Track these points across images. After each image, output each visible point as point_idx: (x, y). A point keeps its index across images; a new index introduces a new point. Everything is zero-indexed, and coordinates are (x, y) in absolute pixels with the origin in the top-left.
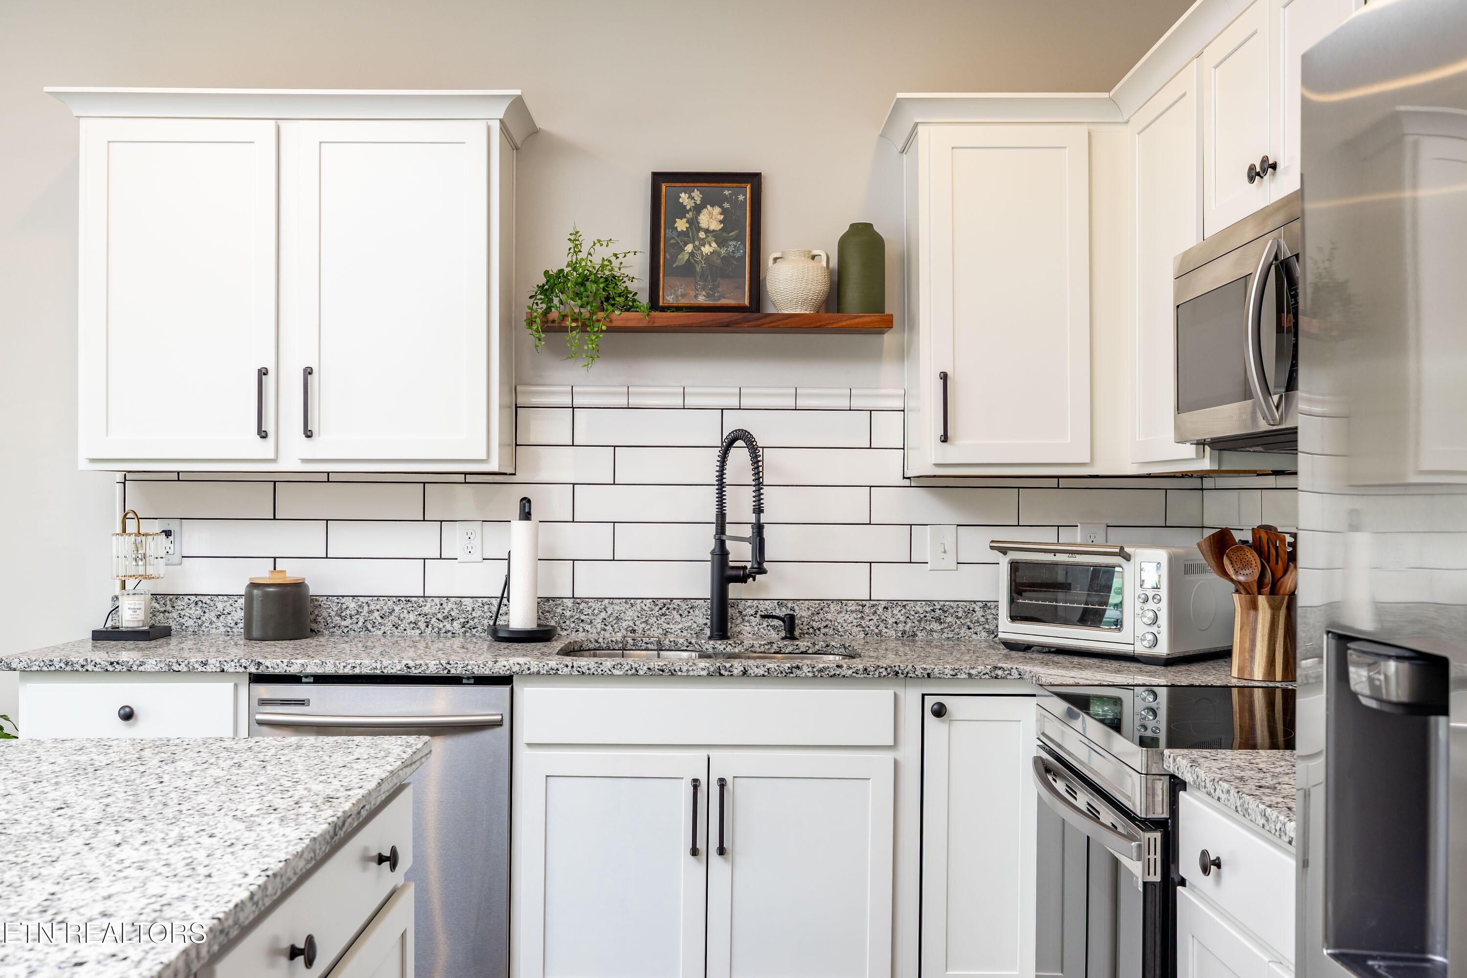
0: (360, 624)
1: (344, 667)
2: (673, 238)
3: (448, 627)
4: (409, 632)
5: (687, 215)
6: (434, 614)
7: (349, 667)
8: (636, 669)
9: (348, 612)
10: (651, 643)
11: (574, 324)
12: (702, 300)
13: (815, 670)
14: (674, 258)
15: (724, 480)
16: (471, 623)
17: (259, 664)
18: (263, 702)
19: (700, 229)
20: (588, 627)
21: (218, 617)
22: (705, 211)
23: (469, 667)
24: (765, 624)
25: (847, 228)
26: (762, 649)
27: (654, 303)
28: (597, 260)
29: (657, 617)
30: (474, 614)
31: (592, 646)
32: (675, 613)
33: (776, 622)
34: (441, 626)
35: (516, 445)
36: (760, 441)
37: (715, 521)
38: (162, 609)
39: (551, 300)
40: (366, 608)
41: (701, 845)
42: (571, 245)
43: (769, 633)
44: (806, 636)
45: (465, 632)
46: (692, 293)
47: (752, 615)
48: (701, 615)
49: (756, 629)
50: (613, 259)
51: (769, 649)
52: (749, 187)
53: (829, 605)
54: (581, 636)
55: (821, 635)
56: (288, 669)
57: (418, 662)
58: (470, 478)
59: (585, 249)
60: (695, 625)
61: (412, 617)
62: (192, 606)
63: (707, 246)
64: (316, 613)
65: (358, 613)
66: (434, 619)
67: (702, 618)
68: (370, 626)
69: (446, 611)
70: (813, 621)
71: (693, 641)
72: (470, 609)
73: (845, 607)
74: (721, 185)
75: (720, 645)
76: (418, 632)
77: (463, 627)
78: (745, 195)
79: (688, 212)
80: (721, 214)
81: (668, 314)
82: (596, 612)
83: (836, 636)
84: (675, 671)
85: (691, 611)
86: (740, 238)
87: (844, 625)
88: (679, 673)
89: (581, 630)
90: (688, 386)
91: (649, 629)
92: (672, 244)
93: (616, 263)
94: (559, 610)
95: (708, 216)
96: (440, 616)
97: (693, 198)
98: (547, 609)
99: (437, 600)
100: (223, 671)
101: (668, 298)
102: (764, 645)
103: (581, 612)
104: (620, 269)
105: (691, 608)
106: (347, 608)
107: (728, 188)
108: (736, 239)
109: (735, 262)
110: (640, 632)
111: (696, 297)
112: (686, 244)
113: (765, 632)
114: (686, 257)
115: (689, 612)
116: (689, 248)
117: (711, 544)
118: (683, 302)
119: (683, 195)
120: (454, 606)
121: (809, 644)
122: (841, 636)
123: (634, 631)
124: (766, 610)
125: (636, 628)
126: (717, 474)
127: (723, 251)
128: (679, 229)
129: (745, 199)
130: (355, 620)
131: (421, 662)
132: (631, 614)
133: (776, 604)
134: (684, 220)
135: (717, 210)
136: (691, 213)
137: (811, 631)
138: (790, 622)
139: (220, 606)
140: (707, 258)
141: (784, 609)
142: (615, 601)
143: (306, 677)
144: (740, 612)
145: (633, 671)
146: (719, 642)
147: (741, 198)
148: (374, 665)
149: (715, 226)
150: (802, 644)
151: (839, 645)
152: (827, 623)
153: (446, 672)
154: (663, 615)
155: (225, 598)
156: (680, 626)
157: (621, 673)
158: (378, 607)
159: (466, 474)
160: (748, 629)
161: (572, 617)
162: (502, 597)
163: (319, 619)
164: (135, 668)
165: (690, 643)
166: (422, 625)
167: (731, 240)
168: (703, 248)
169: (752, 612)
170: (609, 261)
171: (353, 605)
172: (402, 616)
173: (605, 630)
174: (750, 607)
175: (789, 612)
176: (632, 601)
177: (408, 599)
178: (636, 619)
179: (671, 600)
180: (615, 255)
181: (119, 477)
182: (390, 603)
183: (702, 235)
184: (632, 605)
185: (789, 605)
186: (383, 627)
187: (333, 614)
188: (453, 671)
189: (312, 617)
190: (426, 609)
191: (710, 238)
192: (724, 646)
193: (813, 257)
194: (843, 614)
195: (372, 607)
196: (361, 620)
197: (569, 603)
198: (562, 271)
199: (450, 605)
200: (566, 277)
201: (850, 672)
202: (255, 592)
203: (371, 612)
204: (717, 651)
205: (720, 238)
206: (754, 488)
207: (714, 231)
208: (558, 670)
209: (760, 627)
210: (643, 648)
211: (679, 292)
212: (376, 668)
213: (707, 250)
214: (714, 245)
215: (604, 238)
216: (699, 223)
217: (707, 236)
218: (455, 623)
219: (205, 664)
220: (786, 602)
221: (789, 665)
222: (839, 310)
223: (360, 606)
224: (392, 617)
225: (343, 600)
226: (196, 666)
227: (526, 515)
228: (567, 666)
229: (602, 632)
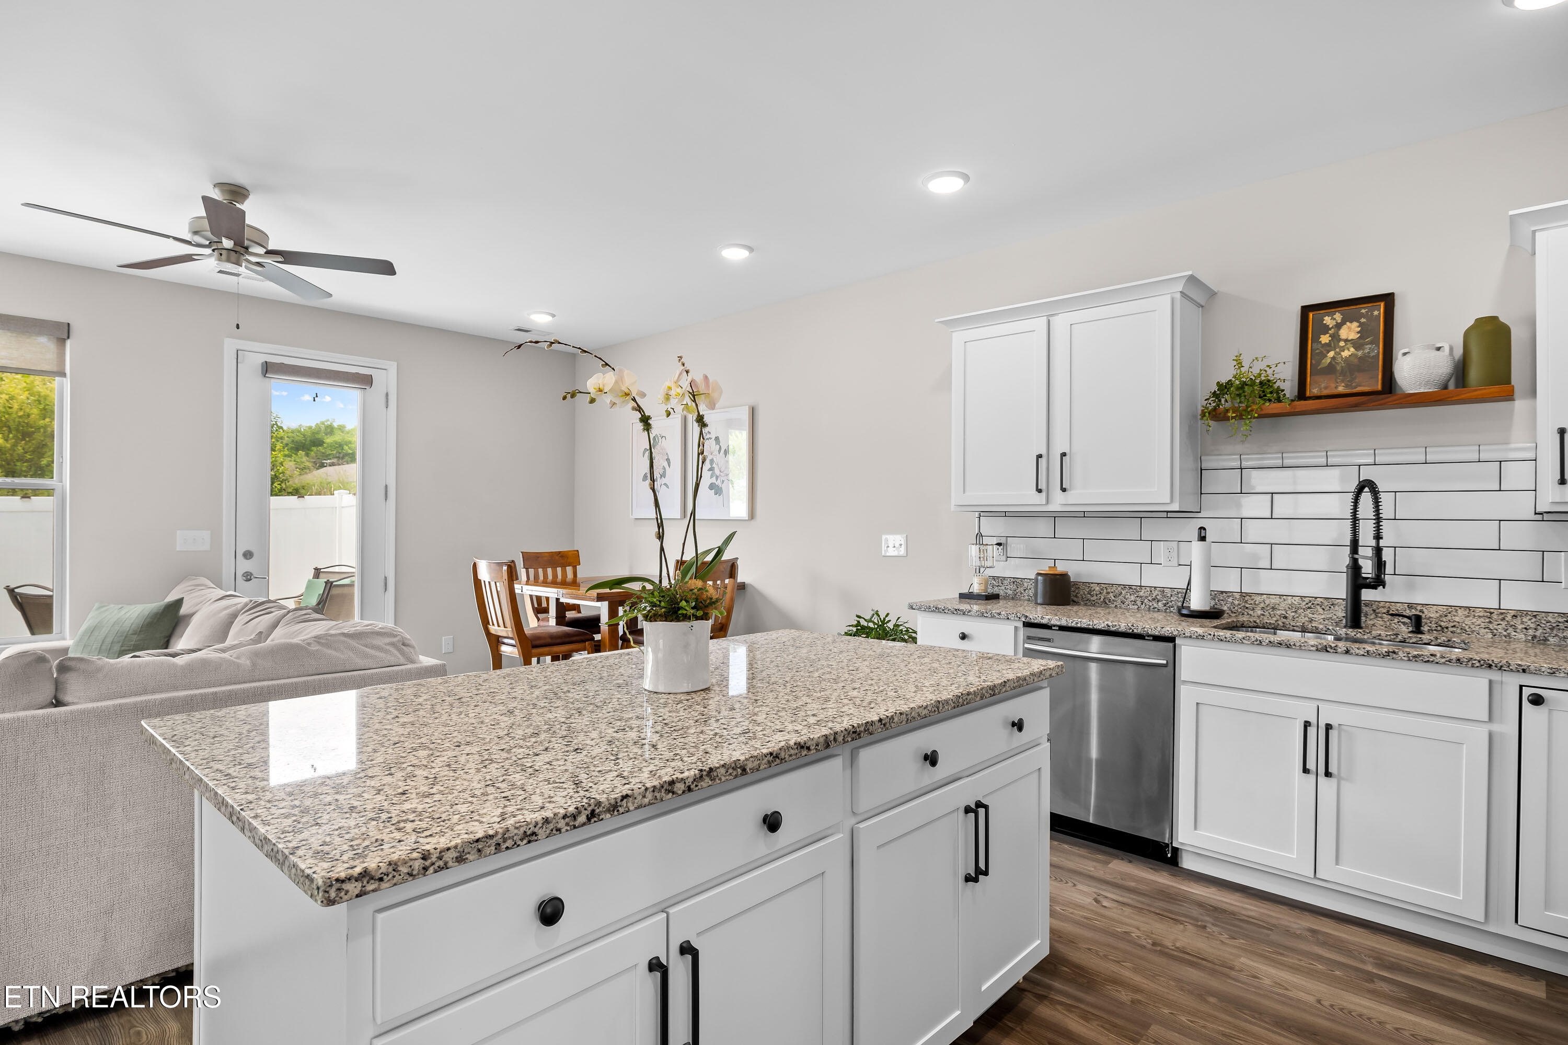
0: (1102, 600)
1: (1072, 622)
2: (1318, 349)
3: (1155, 605)
4: (1131, 606)
5: (1330, 332)
6: (1146, 597)
7: (1074, 622)
8: (1260, 641)
9: (1095, 592)
10: (1297, 626)
11: (1234, 415)
12: (1341, 389)
13: (1410, 655)
14: (1319, 362)
15: (1357, 516)
16: (1170, 604)
17: (1026, 617)
18: (1029, 638)
19: (1340, 340)
20: (1251, 612)
21: (1025, 590)
22: (1345, 326)
23: (1146, 629)
24: (1396, 620)
25: (1472, 322)
26: (1388, 638)
27: (1302, 395)
28: (1256, 371)
29: (1304, 609)
30: (1172, 599)
31: (1251, 625)
32: (1318, 607)
33: (1406, 620)
34: (1151, 604)
35: (1201, 494)
36: (1381, 487)
37: (1349, 544)
38: (997, 585)
39: (1220, 401)
40: (1105, 590)
41: (1311, 765)
42: (1235, 363)
43: (1400, 627)
44: (1435, 632)
45: (1166, 609)
46: (1333, 385)
47: (1384, 613)
48: (1340, 610)
49: (1388, 623)
50: (1267, 369)
51: (1394, 638)
52: (1382, 304)
53: (1457, 610)
54: (1245, 618)
55: (1449, 633)
56: (1042, 621)
57: (1114, 623)
58: (1170, 515)
59: (1246, 364)
60: (1335, 617)
61: (1133, 598)
62: (1012, 584)
63: (1346, 351)
64: (1077, 591)
65: (1100, 593)
66: (1146, 600)
67: (1340, 612)
68: (1107, 602)
69: (1154, 596)
70: (1442, 621)
71: (1330, 628)
72: (1169, 595)
73: (1473, 613)
74: (1358, 306)
75: (1352, 633)
76: (1137, 607)
77: (1165, 606)
78: (1379, 311)
79: (1330, 329)
80: (1358, 327)
81: (1311, 402)
82: (1257, 602)
83: (1464, 634)
84: (1290, 645)
85: (1332, 607)
86: (1375, 342)
87: (1472, 626)
88: (1294, 647)
89: (1246, 613)
90: (1331, 451)
91: (1298, 617)
92: (1317, 353)
93: (1270, 372)
94: (1230, 600)
95: (1347, 329)
96: (1150, 598)
97: (1335, 319)
98: (1222, 598)
99: (1148, 589)
100: (1008, 619)
101: (1313, 390)
102: (1390, 635)
103: (1246, 602)
104: (1273, 375)
105: (1332, 605)
106: (1094, 590)
107: (1364, 308)
108: (1371, 343)
109: (1370, 360)
110: (1291, 618)
111: (1336, 387)
112: (1328, 352)
113: (1396, 626)
114: (1329, 361)
115: (1330, 608)
116: (1331, 354)
117: (1347, 561)
118: (1326, 392)
119: (1326, 318)
120: (1159, 593)
121: (1432, 638)
122: (1469, 634)
123: (1286, 617)
124: (1397, 610)
125: (1287, 615)
126: (1352, 511)
127: (1360, 353)
128: (1323, 342)
129: (1380, 314)
130: (1098, 597)
131: (1116, 623)
132: (1284, 606)
133: (1406, 607)
134: (1328, 335)
135: (1355, 324)
136: (1333, 330)
137: (1439, 628)
138: (1417, 623)
139: (1026, 584)
140: (1346, 360)
141: (1413, 610)
142: (1271, 596)
143: (1054, 626)
144: (1374, 611)
145: (1258, 642)
146: (1351, 630)
147: (1376, 313)
148: (1089, 623)
149: (1353, 336)
150: (1425, 637)
151: (1459, 641)
152: (1455, 624)
153: (1131, 631)
154: (1309, 608)
155: (1028, 580)
156: (1323, 617)
157: (1249, 643)
158: (1112, 590)
159: (1167, 512)
160: (1381, 623)
161: (1239, 604)
162: (1187, 589)
163: (1078, 595)
164: (966, 613)
165: (1328, 629)
166: (1139, 603)
167: (1367, 345)
168: (1342, 353)
169: (1385, 611)
170: (1266, 371)
171: (1097, 588)
172: (1127, 597)
173: (1263, 615)
174: (1383, 607)
175: (1418, 613)
176: (1285, 597)
177: (1130, 587)
178: (1287, 609)
179: (1316, 598)
180: (1268, 366)
181: (977, 514)
182: (1119, 589)
183: (1342, 344)
184: (1284, 600)
185: (1419, 608)
186: (1115, 603)
187: (1086, 593)
188: (1135, 631)
189: (1075, 594)
190: (1141, 594)
191: (1349, 345)
192: (1355, 633)
193: (1438, 349)
194: (1471, 618)
195: (1109, 590)
196: (1102, 598)
197: (1237, 596)
198: (1230, 380)
199: (1156, 592)
200: (1232, 384)
201: (1443, 660)
202: (1039, 577)
203: (1108, 593)
204: (1348, 636)
205: (1357, 344)
206: (1374, 521)
207: (1352, 340)
208: (1204, 636)
209: (1391, 622)
210: (1291, 629)
211: (1323, 385)
212: (1090, 625)
213: (1346, 354)
214: (1352, 349)
215: (1260, 356)
216: (1339, 336)
217: (1346, 344)
218: (1160, 603)
219: (999, 614)
220: (1415, 605)
221: (1386, 650)
222: (1464, 386)
223: (1102, 589)
224: (1121, 597)
225: (1092, 585)
226: (995, 615)
227: (1203, 539)
228: (1210, 635)
229: (1262, 616)
